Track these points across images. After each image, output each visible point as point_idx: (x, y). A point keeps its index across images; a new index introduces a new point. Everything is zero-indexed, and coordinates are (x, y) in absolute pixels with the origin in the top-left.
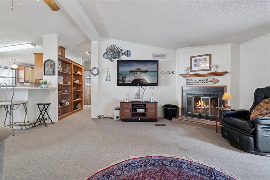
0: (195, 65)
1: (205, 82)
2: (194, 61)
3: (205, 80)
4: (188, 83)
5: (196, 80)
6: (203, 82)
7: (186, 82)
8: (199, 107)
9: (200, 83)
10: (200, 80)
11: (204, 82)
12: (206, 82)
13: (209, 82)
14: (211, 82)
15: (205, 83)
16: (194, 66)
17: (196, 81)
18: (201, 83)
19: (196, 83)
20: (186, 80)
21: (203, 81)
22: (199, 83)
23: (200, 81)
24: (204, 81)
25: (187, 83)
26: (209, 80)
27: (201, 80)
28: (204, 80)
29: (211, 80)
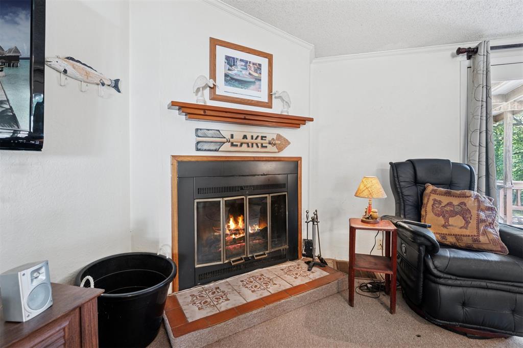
0: (226, 75)
1: (259, 145)
2: (224, 60)
3: (258, 136)
4: (206, 147)
5: (232, 136)
6: (254, 145)
7: (194, 139)
8: (231, 235)
9: (245, 146)
10: (245, 137)
11: (257, 144)
12: (262, 146)
13: (270, 143)
14: (275, 145)
15: (258, 147)
16: (226, 80)
17: (231, 140)
18: (248, 146)
19: (232, 145)
20: (197, 130)
21: (254, 141)
22: (241, 145)
23: (245, 140)
24: (256, 141)
25: (198, 143)
26: (269, 138)
27: (249, 137)
28: (256, 139)
29: (273, 139)
